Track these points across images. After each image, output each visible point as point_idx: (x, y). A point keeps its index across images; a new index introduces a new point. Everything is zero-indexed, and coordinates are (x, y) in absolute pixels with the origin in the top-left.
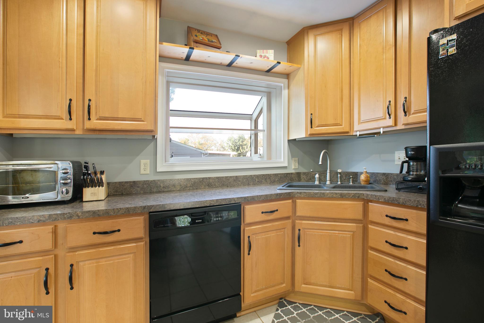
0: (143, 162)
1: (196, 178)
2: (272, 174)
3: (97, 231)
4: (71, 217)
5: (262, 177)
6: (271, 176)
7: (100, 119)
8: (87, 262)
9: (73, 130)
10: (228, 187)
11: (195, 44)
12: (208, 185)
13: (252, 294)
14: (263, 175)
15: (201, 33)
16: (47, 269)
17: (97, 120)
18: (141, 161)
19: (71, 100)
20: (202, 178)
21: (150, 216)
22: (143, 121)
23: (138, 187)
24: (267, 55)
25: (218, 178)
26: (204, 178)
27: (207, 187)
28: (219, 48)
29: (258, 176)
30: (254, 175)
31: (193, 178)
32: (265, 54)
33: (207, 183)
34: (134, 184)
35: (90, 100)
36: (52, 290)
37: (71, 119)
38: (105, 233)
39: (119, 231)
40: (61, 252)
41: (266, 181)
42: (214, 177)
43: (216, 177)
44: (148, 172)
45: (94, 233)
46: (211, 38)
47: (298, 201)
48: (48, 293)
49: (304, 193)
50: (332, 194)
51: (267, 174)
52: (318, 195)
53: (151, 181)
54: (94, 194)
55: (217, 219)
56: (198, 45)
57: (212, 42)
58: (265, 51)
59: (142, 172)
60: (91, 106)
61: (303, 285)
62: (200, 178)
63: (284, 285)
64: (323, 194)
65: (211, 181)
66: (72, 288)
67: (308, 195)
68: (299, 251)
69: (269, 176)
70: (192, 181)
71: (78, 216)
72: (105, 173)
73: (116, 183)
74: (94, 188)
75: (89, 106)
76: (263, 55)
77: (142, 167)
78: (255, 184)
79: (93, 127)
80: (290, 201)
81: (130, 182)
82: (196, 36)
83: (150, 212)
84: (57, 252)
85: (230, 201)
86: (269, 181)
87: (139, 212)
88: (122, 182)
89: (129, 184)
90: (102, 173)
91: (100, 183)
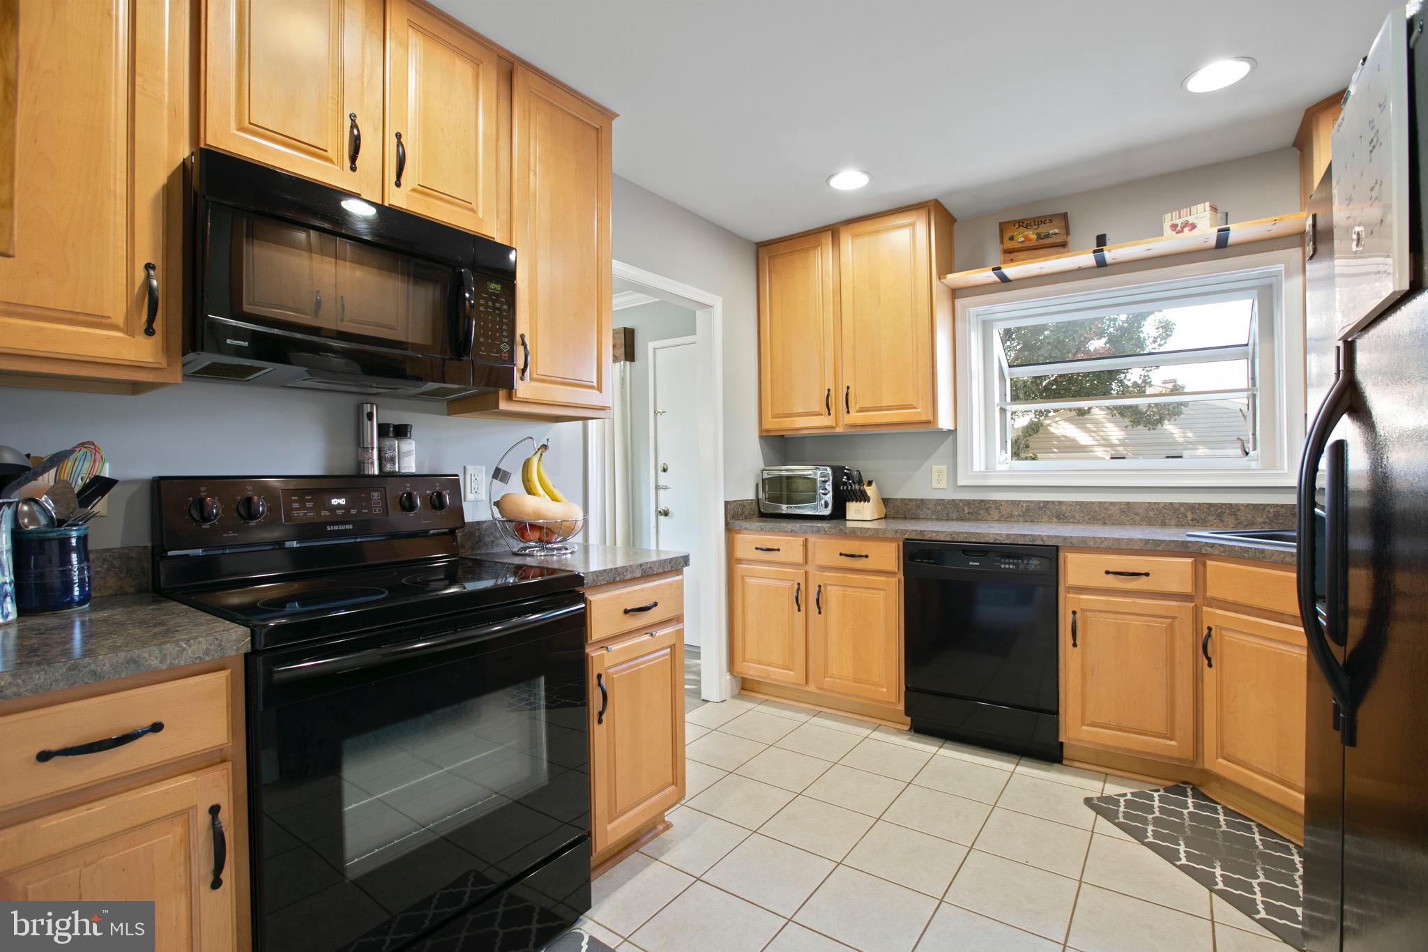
0: (935, 468)
1: (1032, 502)
2: (1242, 505)
3: (843, 552)
4: (819, 531)
5: (1208, 508)
6: (1239, 510)
7: (861, 411)
8: (835, 587)
9: (832, 427)
10: (1105, 524)
11: (1008, 255)
12: (1058, 517)
13: (1083, 724)
14: (1211, 505)
15: (1026, 227)
16: (799, 584)
17: (858, 412)
18: (933, 466)
19: (829, 390)
20: (1044, 502)
21: (904, 543)
22: (915, 408)
23: (928, 509)
24: (1191, 220)
25: (1080, 504)
26: (1048, 502)
27: (1055, 520)
28: (1064, 245)
29: (1192, 507)
30: (1182, 504)
31: (1024, 501)
32: (1184, 219)
33: (1054, 511)
34: (922, 502)
35: (848, 388)
36: (803, 608)
37: (829, 414)
38: (852, 556)
39: (867, 556)
40: (811, 569)
41: (1222, 521)
42: (1072, 502)
43: (1076, 502)
44: (944, 485)
45: (841, 554)
46: (1043, 229)
47: (1209, 563)
48: (799, 610)
49: (1221, 545)
50: (1283, 556)
51: (1223, 504)
52: (1251, 555)
53: (949, 501)
54: (858, 511)
55: (1007, 566)
56: (1012, 256)
57: (1048, 236)
58: (1184, 211)
59: (935, 485)
60: (849, 395)
61: (1221, 760)
62: (1039, 502)
63: (1173, 743)
64: (1262, 551)
65: (1064, 508)
66: (820, 613)
67: (1229, 550)
68: (1209, 675)
69: (1233, 509)
70: (1022, 506)
71: (824, 530)
72: (874, 484)
73: (896, 499)
74: (858, 504)
75: (847, 394)
76: (1179, 222)
77: (935, 477)
78: (1183, 525)
79: (852, 422)
80: (1190, 560)
81: (916, 500)
82: (1012, 239)
83: (906, 539)
84: (808, 568)
85: (1033, 540)
86: (1231, 521)
87: (890, 536)
88: (905, 499)
89: (914, 503)
90: (870, 483)
91: (864, 497)
